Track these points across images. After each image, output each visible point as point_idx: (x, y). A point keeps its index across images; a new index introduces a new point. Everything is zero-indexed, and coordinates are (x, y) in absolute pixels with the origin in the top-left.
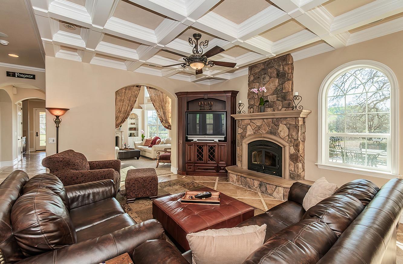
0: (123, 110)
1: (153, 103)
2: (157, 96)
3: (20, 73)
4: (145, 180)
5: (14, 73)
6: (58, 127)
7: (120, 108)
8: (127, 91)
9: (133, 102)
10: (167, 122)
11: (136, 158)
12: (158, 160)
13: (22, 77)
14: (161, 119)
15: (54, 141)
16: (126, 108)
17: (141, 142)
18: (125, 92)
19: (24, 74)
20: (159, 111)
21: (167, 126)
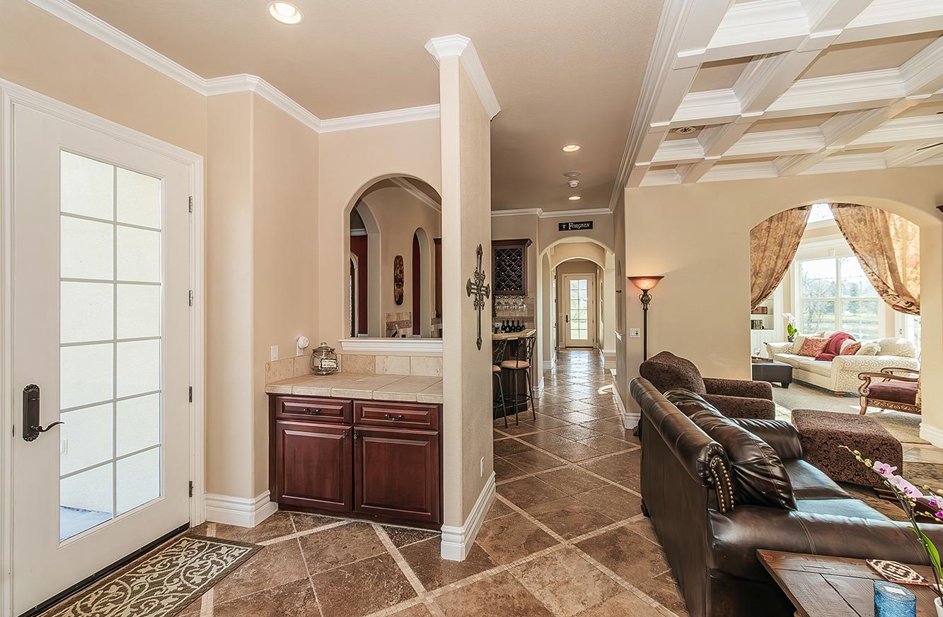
0: (764, 269)
1: (851, 245)
2: (865, 224)
3: (574, 223)
4: (859, 443)
5: (567, 224)
6: (645, 310)
7: (755, 265)
8: (775, 224)
9: (791, 247)
10: (901, 291)
11: (780, 384)
12: (863, 398)
13: (576, 229)
14: (880, 284)
15: (637, 334)
16: (773, 263)
17: (785, 344)
18: (769, 227)
19: (578, 223)
20: (871, 263)
21: (902, 304)
